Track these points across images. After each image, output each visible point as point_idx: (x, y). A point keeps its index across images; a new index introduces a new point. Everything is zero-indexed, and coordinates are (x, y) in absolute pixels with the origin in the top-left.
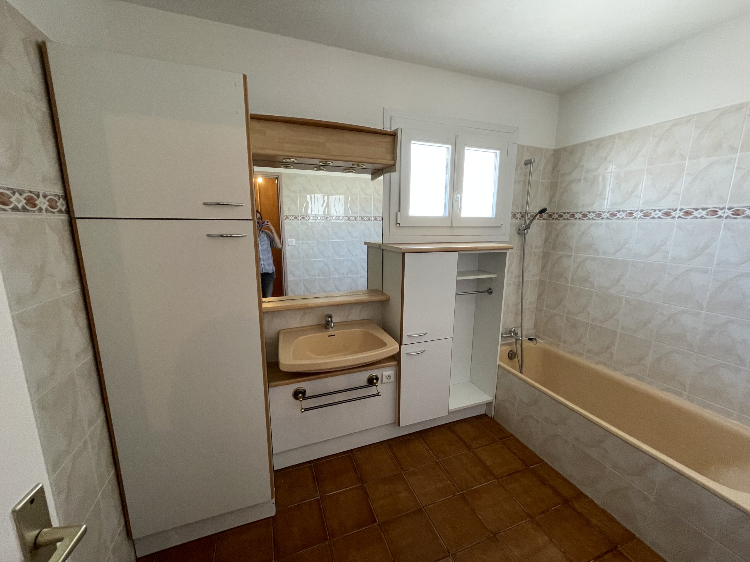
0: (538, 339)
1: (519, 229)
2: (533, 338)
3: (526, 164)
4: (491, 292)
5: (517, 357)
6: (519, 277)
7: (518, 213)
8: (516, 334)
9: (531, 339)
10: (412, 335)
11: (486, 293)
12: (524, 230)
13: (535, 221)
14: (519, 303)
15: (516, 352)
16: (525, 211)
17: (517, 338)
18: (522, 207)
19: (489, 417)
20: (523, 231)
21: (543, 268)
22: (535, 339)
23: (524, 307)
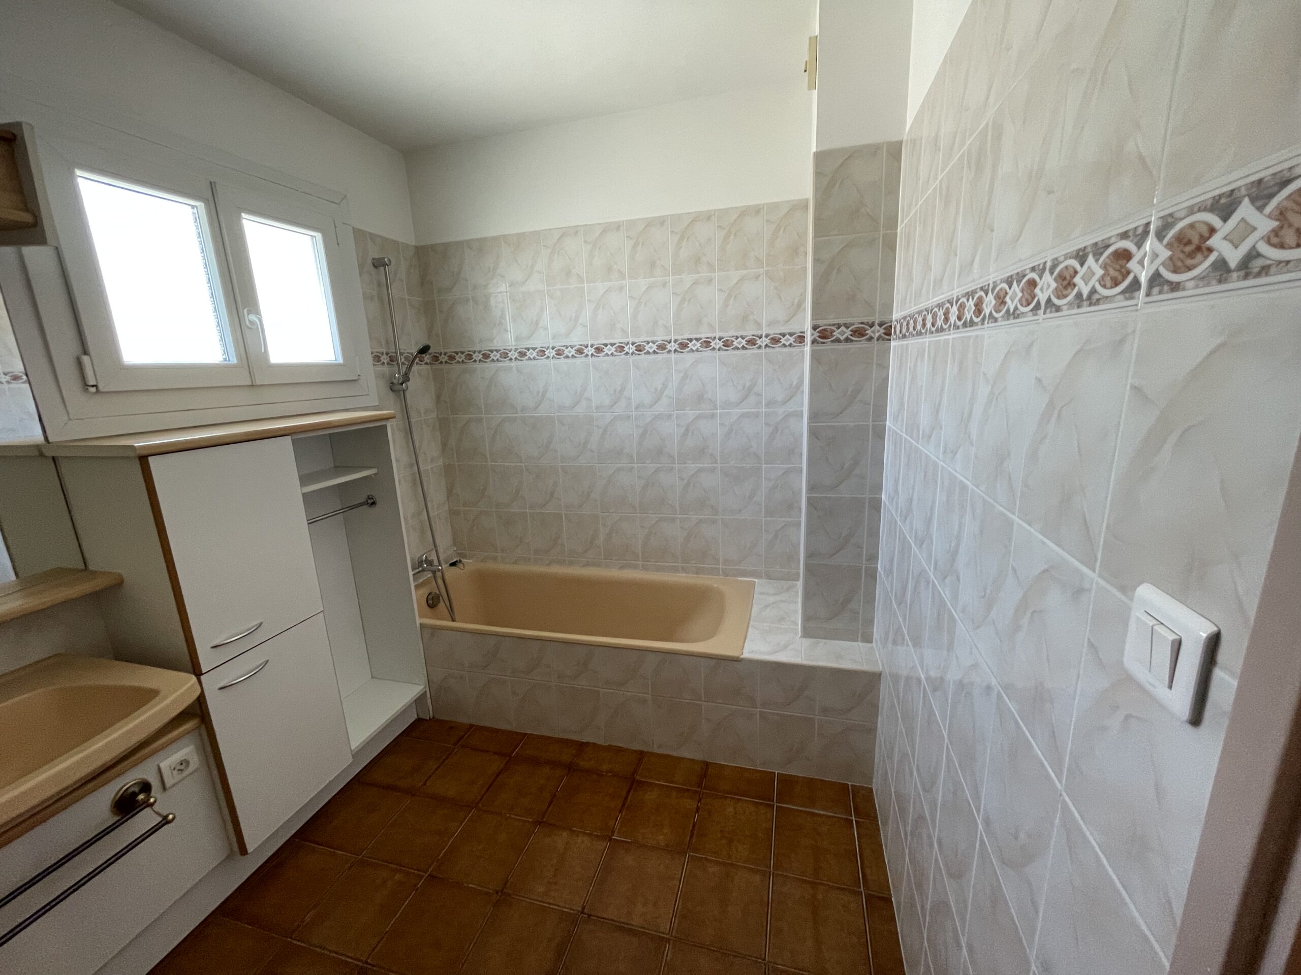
0: (464, 560)
1: (392, 383)
2: (456, 561)
3: (375, 266)
4: (374, 503)
5: (442, 601)
6: (411, 466)
7: (382, 354)
8: (430, 563)
9: (453, 564)
10: (222, 643)
11: (364, 506)
12: (402, 384)
13: (415, 368)
14: (423, 509)
15: (438, 592)
16: (394, 351)
17: (434, 568)
18: (387, 343)
19: (427, 720)
20: (400, 386)
21: (444, 445)
22: (460, 561)
23: (431, 514)
